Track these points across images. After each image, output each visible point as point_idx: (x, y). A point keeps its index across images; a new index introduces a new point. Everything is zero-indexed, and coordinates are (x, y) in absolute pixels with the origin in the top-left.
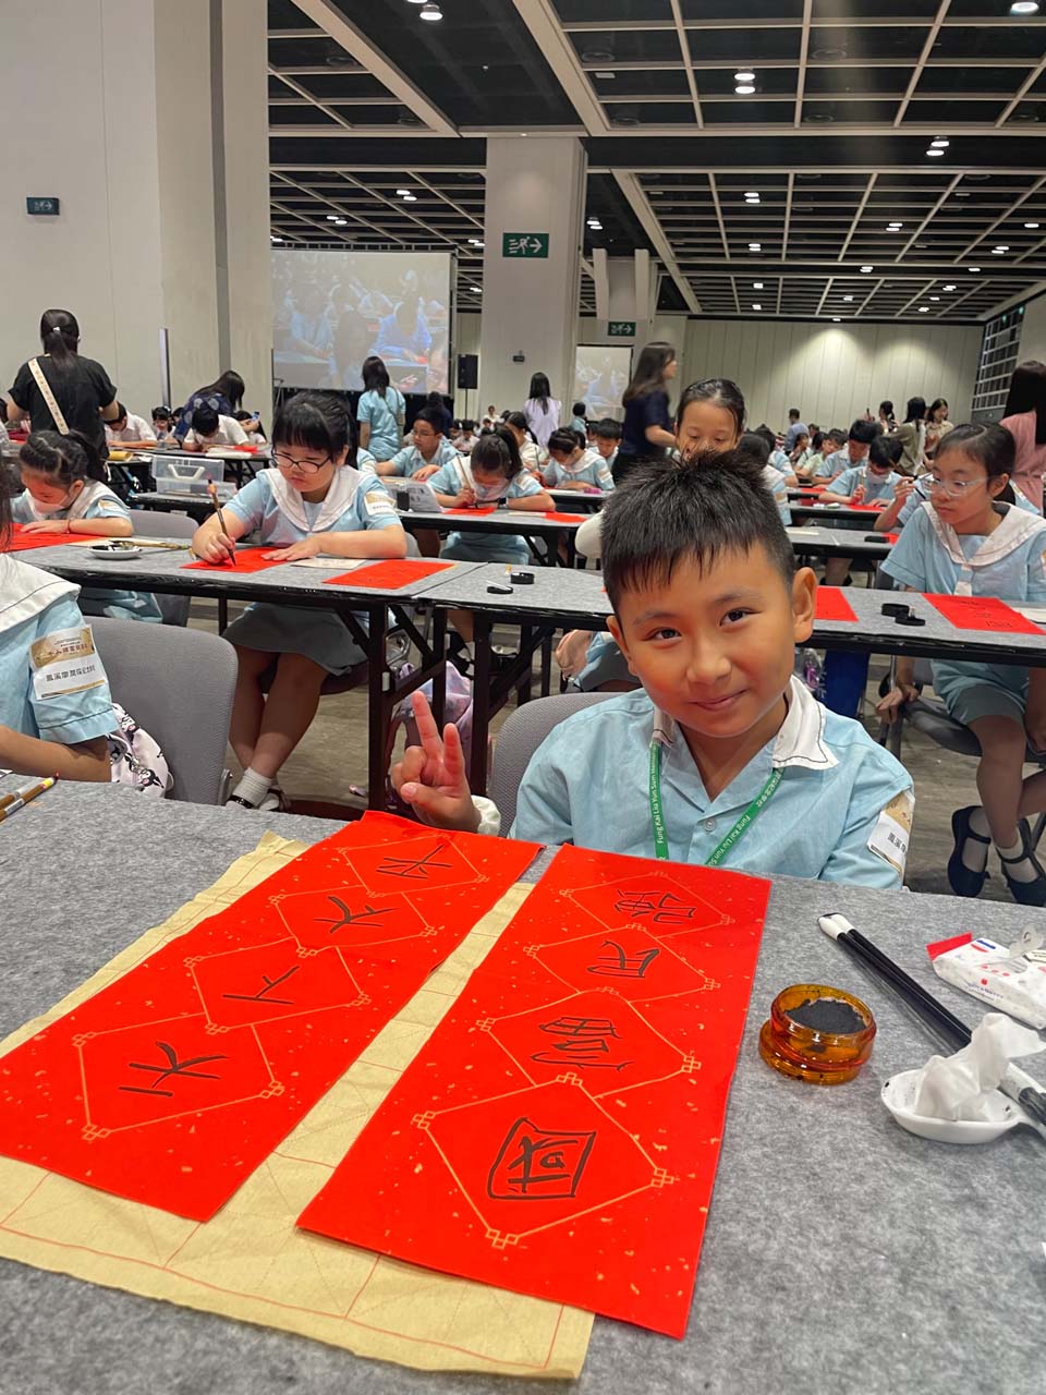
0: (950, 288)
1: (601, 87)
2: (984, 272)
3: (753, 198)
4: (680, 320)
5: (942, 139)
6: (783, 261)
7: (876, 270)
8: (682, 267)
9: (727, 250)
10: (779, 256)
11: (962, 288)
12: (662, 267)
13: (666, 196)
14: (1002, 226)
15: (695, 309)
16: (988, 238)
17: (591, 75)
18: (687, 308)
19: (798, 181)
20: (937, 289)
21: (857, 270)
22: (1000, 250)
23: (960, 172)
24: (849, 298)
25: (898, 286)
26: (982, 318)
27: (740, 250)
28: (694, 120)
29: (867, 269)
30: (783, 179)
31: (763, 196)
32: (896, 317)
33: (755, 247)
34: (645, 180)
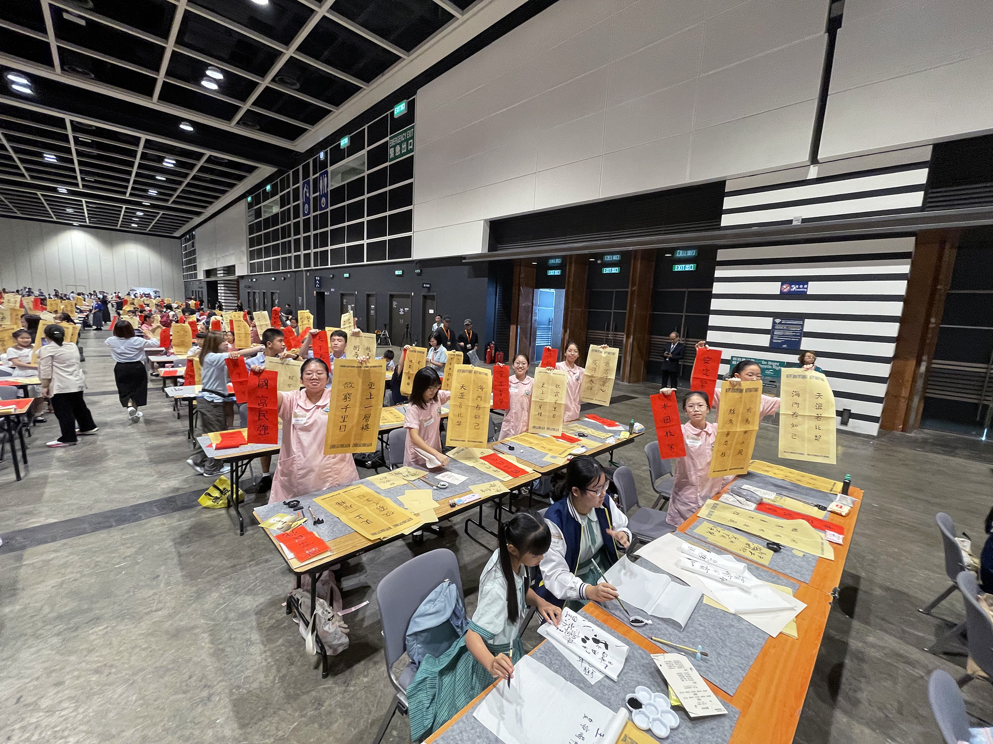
26: (177, 234)
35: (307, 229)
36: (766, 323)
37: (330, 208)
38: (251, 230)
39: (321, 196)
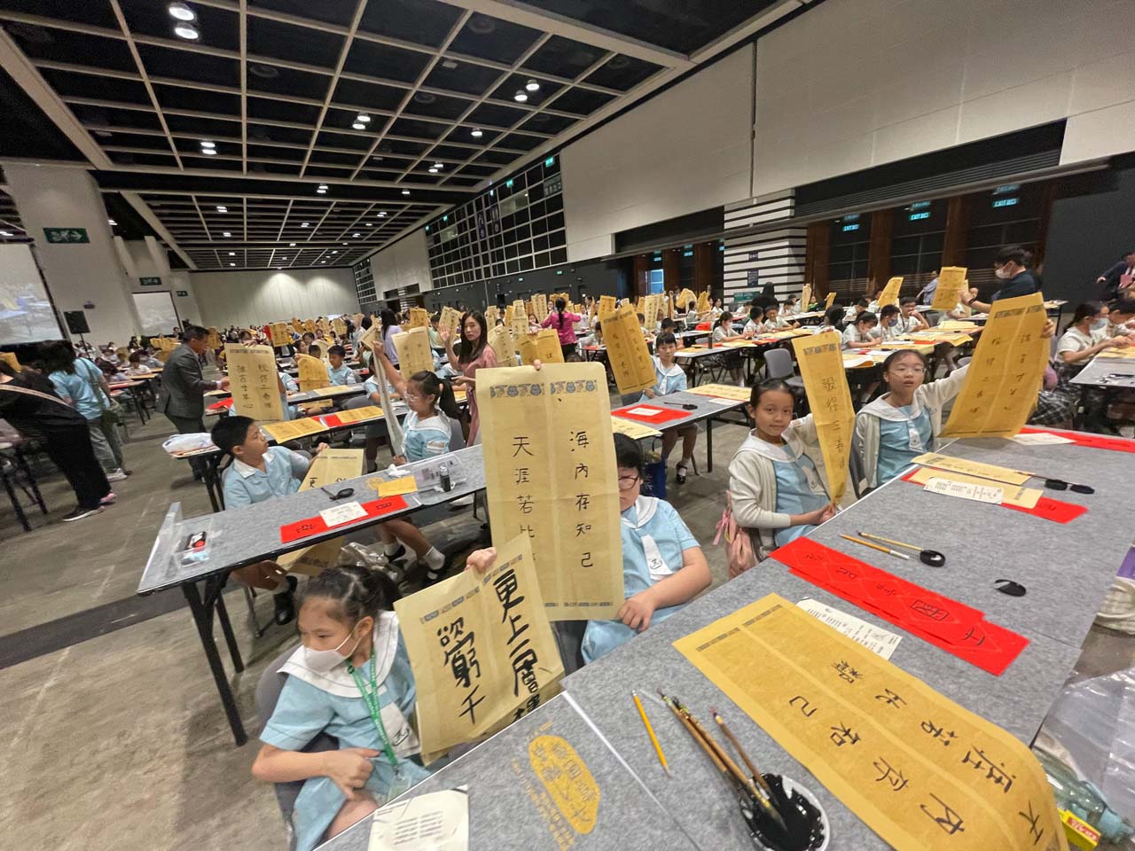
0: (335, 252)
1: (100, 140)
2: (350, 245)
3: (222, 209)
4: (184, 273)
5: (324, 185)
6: (245, 242)
7: (298, 245)
8: (180, 245)
9: (210, 237)
10: (243, 239)
11: (340, 252)
12: (166, 246)
13: (162, 207)
14: (356, 225)
15: (193, 266)
16: (350, 230)
17: (92, 133)
18: (188, 267)
19: (249, 201)
20: (329, 253)
21: (288, 245)
22: (356, 235)
23: (335, 201)
24: (285, 258)
25: (309, 252)
26: (351, 264)
27: (218, 236)
28: (177, 165)
29: (293, 244)
30: (240, 201)
31: (228, 208)
32: (311, 266)
33: (227, 234)
34: (145, 197)
35: (484, 248)
36: (745, 274)
37: (502, 233)
38: (431, 253)
39: (494, 223)
